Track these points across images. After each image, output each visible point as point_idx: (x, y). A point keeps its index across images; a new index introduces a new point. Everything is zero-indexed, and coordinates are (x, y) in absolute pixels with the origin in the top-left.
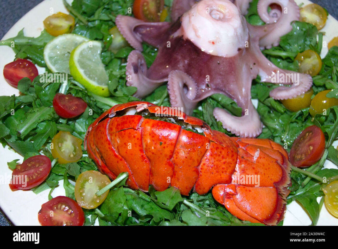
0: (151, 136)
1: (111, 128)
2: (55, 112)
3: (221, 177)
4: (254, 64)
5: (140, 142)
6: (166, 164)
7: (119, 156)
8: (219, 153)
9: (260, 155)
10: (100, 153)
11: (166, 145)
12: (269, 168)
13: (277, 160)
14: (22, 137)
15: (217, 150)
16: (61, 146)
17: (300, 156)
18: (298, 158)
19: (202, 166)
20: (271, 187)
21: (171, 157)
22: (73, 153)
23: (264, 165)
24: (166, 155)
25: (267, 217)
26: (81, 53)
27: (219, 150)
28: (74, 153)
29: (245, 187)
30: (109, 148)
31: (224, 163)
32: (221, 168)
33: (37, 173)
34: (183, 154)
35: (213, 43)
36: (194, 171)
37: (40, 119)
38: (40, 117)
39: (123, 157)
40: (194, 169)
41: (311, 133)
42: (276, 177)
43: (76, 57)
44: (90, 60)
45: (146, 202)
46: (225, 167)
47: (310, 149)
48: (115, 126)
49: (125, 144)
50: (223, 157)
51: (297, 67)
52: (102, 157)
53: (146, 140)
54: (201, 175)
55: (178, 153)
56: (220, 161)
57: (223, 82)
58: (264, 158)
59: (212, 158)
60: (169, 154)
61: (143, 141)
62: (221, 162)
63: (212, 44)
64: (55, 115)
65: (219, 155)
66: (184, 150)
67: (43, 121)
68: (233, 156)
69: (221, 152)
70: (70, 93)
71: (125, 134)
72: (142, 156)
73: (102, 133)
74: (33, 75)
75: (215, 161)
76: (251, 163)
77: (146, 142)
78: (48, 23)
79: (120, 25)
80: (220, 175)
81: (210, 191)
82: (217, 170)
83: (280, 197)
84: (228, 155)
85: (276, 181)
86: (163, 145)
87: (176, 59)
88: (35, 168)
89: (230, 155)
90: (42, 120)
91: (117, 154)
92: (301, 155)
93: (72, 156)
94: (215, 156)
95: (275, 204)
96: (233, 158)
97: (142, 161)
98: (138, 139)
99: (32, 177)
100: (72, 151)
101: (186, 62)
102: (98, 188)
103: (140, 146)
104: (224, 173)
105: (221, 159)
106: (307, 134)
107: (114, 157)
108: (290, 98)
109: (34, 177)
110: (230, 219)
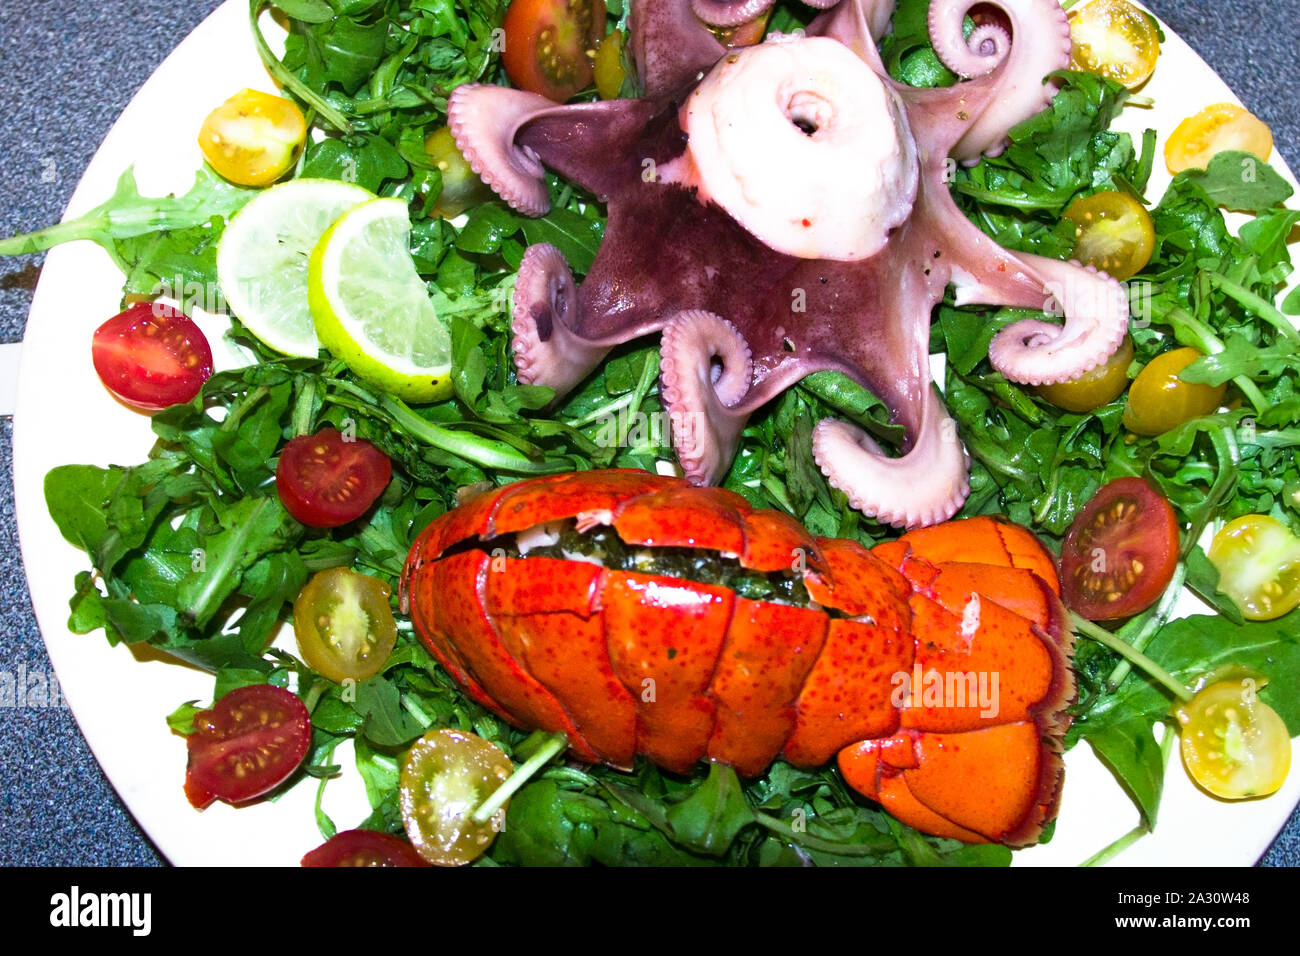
0: (636, 631)
1: (496, 598)
2: (290, 518)
3: (868, 724)
4: (937, 255)
5: (600, 648)
6: (691, 708)
7: (531, 679)
8: (860, 653)
9: (982, 621)
10: (461, 655)
11: (689, 657)
12: (1012, 662)
13: (1033, 623)
14: (202, 628)
15: (851, 642)
16: (328, 623)
17: (1099, 584)
18: (1091, 586)
19: (806, 698)
20: (1020, 723)
21: (707, 684)
22: (370, 637)
23: (996, 655)
24: (689, 685)
25: (1010, 824)
26: (346, 257)
27: (858, 643)
28: (372, 638)
29: (942, 736)
30: (495, 654)
31: (876, 680)
32: (866, 696)
33: (268, 749)
34: (742, 674)
35: (806, 223)
36: (782, 716)
37: (246, 554)
38: (246, 545)
39: (543, 683)
40: (782, 711)
41: (1132, 508)
42: (1033, 687)
43: (331, 276)
44: (376, 274)
45: (635, 833)
46: (880, 693)
47: (1132, 569)
48: (511, 595)
49: (549, 651)
50: (871, 664)
51: (1070, 240)
52: (469, 669)
53: (618, 642)
54: (804, 724)
55: (729, 673)
56: (863, 675)
57: (836, 331)
58: (995, 626)
59: (839, 671)
60: (698, 679)
61: (610, 642)
62: (866, 677)
63: (800, 226)
64: (292, 526)
65: (860, 659)
66: (750, 665)
67: (260, 558)
68: (901, 650)
69: (864, 648)
70: (329, 424)
71: (546, 623)
72: (611, 685)
73: (467, 605)
74: (193, 361)
75: (846, 681)
76: (957, 660)
77: (620, 647)
78: (216, 139)
79: (466, 140)
80: (865, 718)
81: (833, 760)
82: (853, 706)
83: (1047, 748)
84: (886, 652)
85: (1034, 699)
86: (678, 659)
87: (673, 261)
88: (257, 728)
89: (893, 650)
90: (253, 555)
91: (524, 672)
92: (1103, 582)
93: (367, 649)
94: (846, 665)
95: (1033, 778)
96: (903, 656)
97: (610, 699)
98: (592, 639)
99: (255, 761)
100: (365, 631)
101: (711, 272)
102: (474, 793)
103: (600, 658)
104: (876, 708)
105: (865, 670)
106: (1120, 507)
107: (512, 681)
108: (1062, 381)
109: (262, 763)
110: (899, 840)
